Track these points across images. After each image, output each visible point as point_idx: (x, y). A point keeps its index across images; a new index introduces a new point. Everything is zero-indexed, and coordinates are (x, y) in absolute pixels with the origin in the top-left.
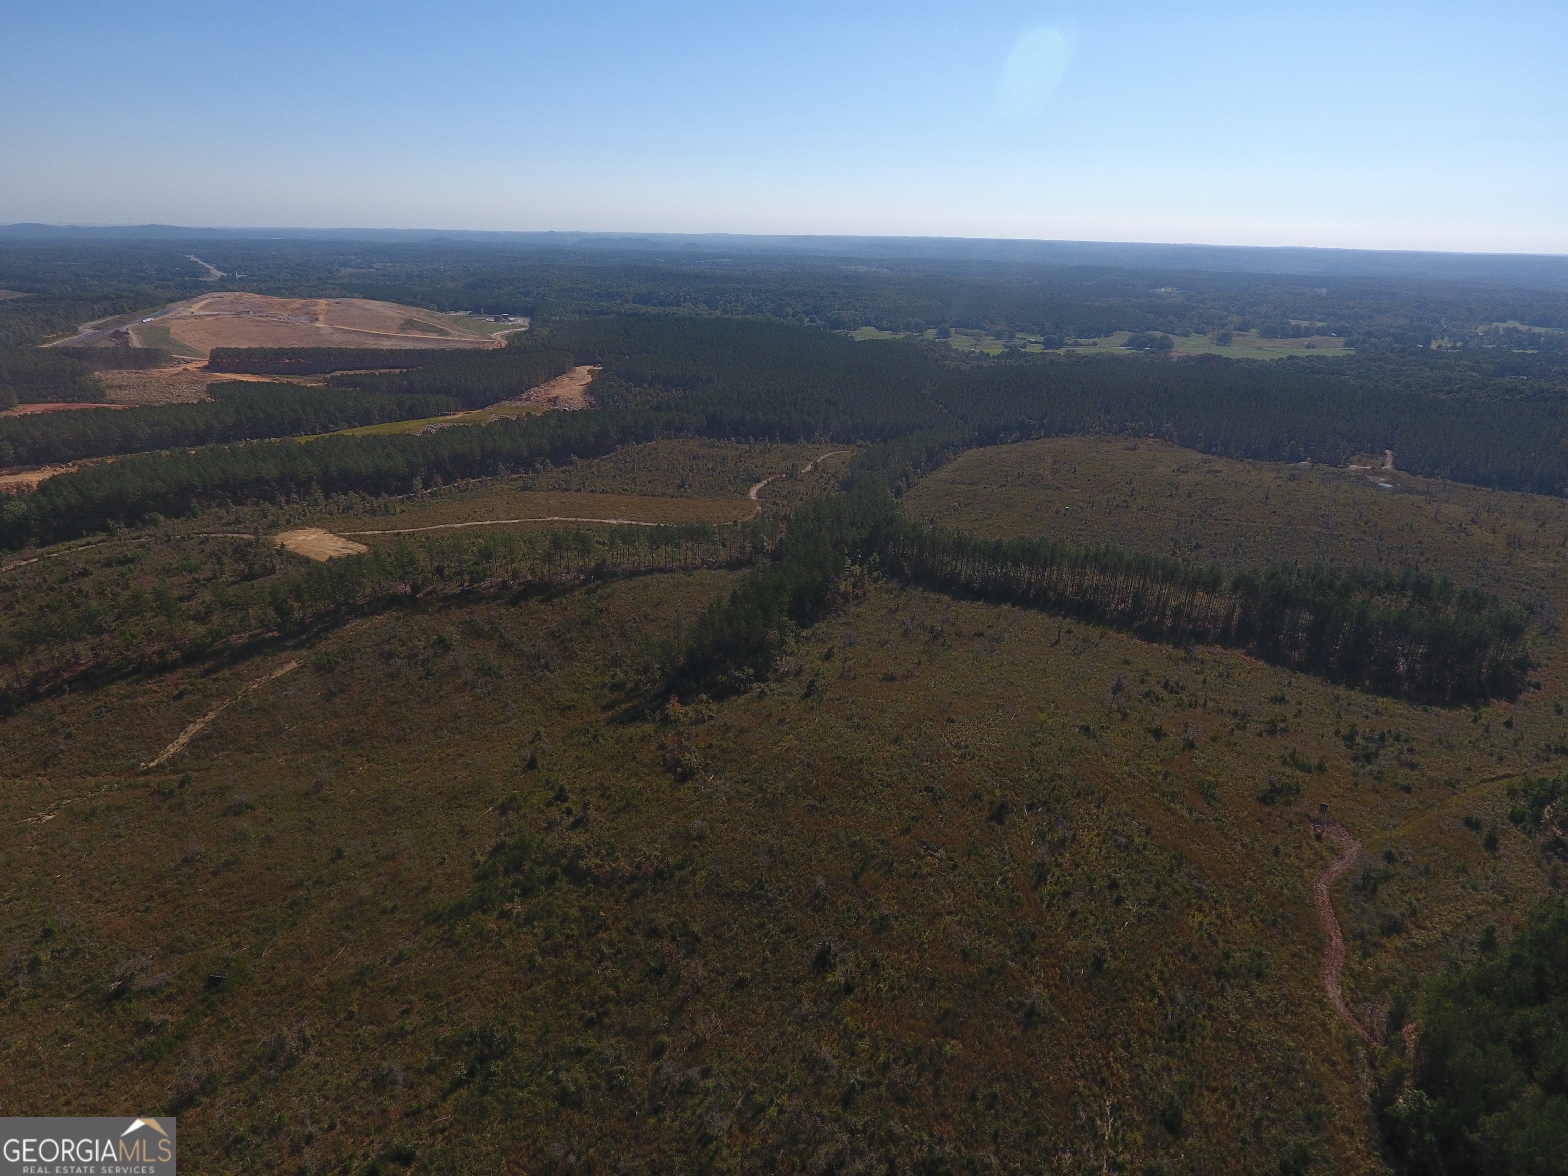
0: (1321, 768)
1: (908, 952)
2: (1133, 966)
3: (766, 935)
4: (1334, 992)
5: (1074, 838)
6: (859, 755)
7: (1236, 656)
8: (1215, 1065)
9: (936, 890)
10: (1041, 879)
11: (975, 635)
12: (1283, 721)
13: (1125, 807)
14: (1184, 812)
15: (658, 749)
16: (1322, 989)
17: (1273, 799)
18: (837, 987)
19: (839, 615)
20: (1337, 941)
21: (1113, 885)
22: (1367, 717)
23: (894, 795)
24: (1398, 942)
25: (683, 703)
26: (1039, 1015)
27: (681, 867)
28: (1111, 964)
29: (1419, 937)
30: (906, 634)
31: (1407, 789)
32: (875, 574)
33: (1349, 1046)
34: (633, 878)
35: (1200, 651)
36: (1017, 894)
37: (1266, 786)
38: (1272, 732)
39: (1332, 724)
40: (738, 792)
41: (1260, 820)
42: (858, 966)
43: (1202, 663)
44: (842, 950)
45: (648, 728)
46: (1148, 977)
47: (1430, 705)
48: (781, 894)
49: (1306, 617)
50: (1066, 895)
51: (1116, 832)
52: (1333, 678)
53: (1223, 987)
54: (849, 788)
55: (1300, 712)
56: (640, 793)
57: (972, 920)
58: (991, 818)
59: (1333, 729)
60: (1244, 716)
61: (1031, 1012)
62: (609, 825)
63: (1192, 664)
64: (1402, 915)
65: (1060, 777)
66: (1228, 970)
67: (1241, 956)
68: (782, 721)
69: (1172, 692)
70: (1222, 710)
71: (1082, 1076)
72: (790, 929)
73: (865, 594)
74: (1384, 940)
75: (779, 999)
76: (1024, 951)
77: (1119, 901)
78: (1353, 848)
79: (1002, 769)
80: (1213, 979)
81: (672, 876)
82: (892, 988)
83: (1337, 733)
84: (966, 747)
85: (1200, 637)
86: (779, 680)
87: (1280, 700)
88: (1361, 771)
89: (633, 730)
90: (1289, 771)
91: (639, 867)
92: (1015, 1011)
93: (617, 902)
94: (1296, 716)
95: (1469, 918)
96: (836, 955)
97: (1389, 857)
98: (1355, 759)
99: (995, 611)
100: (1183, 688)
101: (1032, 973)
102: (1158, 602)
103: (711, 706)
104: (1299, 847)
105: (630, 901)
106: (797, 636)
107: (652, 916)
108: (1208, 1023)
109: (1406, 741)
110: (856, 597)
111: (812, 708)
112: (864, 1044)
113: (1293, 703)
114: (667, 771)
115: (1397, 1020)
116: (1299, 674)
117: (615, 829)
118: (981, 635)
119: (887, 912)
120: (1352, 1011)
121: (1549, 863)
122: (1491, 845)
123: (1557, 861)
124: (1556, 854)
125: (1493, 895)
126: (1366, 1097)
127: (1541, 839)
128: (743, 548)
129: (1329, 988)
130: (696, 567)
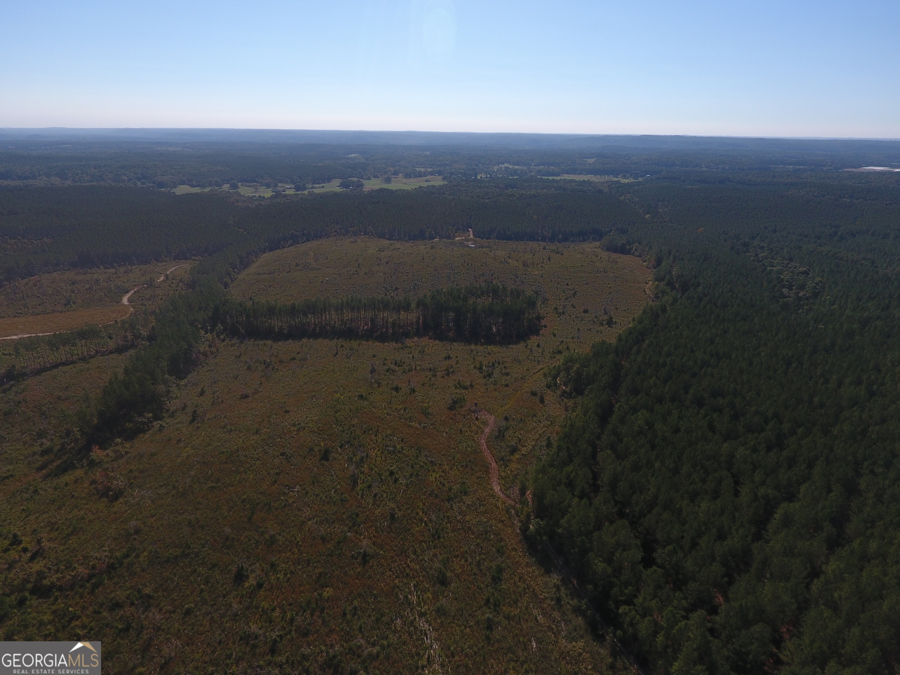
0: (471, 386)
1: (291, 550)
2: (409, 511)
3: (198, 576)
4: (497, 488)
5: (367, 456)
6: (235, 447)
7: (425, 341)
8: (456, 544)
9: (299, 510)
10: (355, 483)
11: (291, 359)
12: (452, 367)
13: (389, 431)
14: (417, 425)
15: (91, 484)
16: (492, 489)
17: (454, 407)
18: (252, 588)
19: (204, 366)
20: (494, 465)
21: (392, 473)
22: (485, 357)
23: (262, 464)
24: (517, 456)
25: (102, 447)
26: (369, 555)
27: (127, 556)
28: (399, 514)
29: (524, 451)
30: (249, 368)
31: (507, 385)
32: (222, 337)
33: (508, 512)
34: (90, 577)
35: (408, 342)
36: (344, 496)
37: (450, 401)
38: (448, 374)
39: (472, 364)
40: (158, 494)
41: (451, 419)
42: (262, 570)
43: (410, 348)
44: (250, 565)
45: (79, 473)
46: (417, 514)
47: (509, 345)
48: (203, 547)
49: (452, 315)
50: (369, 487)
51: (387, 446)
52: (468, 341)
53: (451, 505)
54: (234, 469)
55: (458, 361)
56: (83, 518)
57: (323, 518)
58: (322, 459)
59: (473, 366)
60: (434, 369)
61: (365, 555)
62: (62, 548)
63: (406, 350)
64: (516, 443)
65: (353, 426)
66: (452, 496)
67: (456, 487)
68: (179, 441)
69: (399, 366)
70: (424, 369)
71: (397, 577)
72: (215, 565)
73: (218, 350)
74: (512, 457)
75: (217, 610)
76: (354, 525)
77: (396, 480)
78: (491, 419)
79: (322, 430)
80: (447, 502)
81: (121, 564)
82: (285, 574)
83: (475, 367)
84: (299, 424)
85: (407, 335)
86: (172, 416)
87: (448, 358)
88: (488, 382)
89: (67, 478)
90: (458, 391)
91: (94, 567)
92: (356, 558)
93: (81, 597)
94: (456, 364)
95: (540, 435)
96: (247, 569)
97: (506, 419)
98: (484, 378)
99: (300, 344)
100: (404, 363)
101: (361, 535)
102: (383, 321)
103: (126, 445)
104: (470, 426)
105: (92, 592)
106: (178, 385)
107: (112, 595)
108: (449, 525)
109: (503, 363)
110: (212, 353)
111: (198, 428)
112: (277, 613)
113: (454, 358)
114: (101, 497)
115: (523, 491)
116: (454, 343)
117: (68, 549)
118: (294, 359)
119: (273, 533)
120: (505, 494)
121: (563, 402)
122: (542, 401)
123: (566, 400)
124: (565, 397)
125: (546, 422)
126: (518, 531)
127: (558, 392)
128: (125, 337)
129: (495, 488)
130: (92, 357)
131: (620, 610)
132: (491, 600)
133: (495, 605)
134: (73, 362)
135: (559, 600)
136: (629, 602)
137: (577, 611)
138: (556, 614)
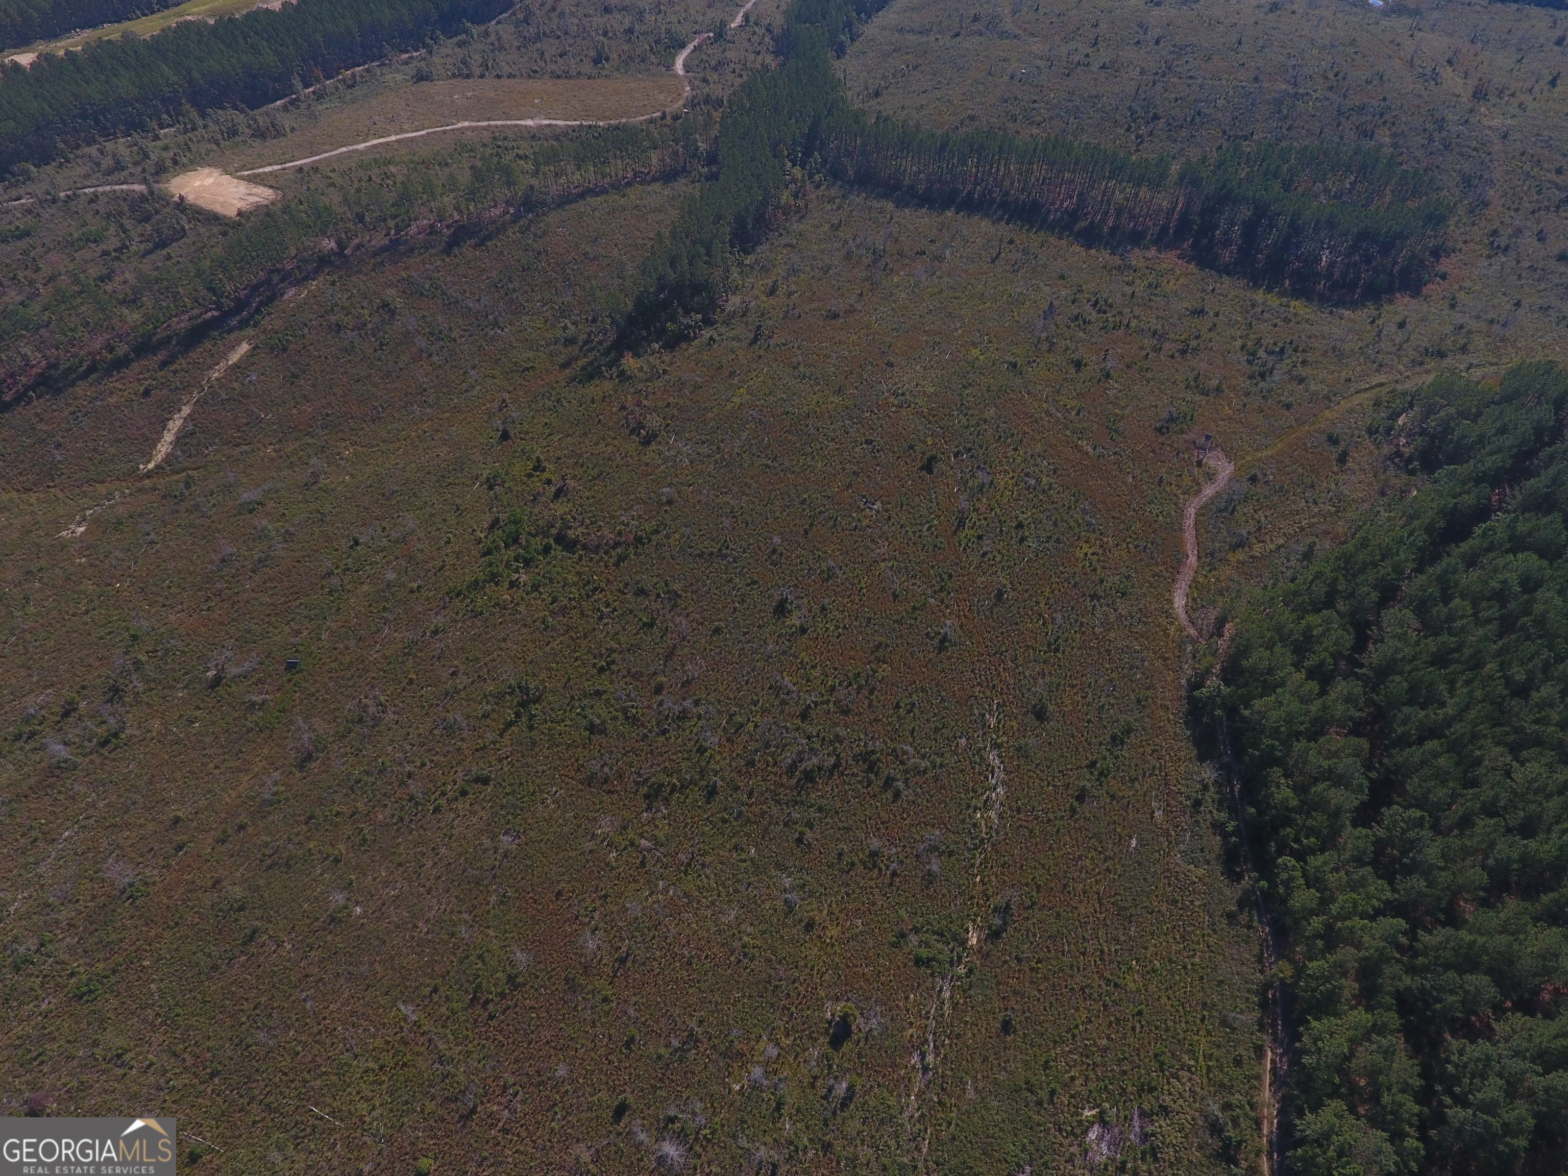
0: (1218, 389)
1: (849, 596)
2: (1026, 595)
3: (734, 589)
4: (1179, 602)
5: (992, 483)
6: (805, 409)
7: (1169, 259)
8: (1078, 668)
9: (872, 541)
10: (961, 523)
11: (917, 253)
12: (1197, 337)
13: (1039, 448)
14: (1090, 449)
15: (620, 410)
16: (1170, 602)
17: (1168, 428)
18: (794, 629)
19: (781, 235)
20: (1192, 560)
21: (1020, 526)
22: (1275, 325)
23: (838, 449)
24: (1240, 555)
25: (637, 355)
26: (950, 641)
27: (657, 532)
28: (1009, 595)
29: (1257, 550)
30: (848, 256)
31: (1288, 406)
32: (817, 177)
33: (1181, 646)
34: (617, 545)
35: (1136, 257)
36: (939, 539)
37: (1165, 415)
38: (1183, 352)
39: (1241, 337)
40: (698, 453)
41: (1153, 451)
42: (810, 611)
43: (1135, 271)
44: (797, 598)
45: (608, 385)
46: (1038, 603)
47: (1337, 307)
48: (744, 552)
49: (1245, 213)
50: (980, 537)
51: (1027, 475)
52: (1255, 281)
53: (1094, 606)
54: (798, 445)
55: (1215, 325)
56: (610, 459)
57: (902, 565)
58: (922, 468)
59: (1239, 342)
60: (1161, 336)
61: (944, 639)
62: (587, 494)
63: (1126, 273)
64: (1249, 533)
65: (985, 421)
66: (1101, 593)
67: (1113, 580)
68: (732, 374)
69: (1099, 311)
70: (1143, 330)
71: (979, 684)
72: (754, 582)
73: (806, 206)
74: (1230, 556)
75: (749, 642)
76: (942, 589)
77: (1023, 539)
78: (1224, 469)
79: (934, 416)
80: (1089, 599)
81: (650, 540)
82: (837, 627)
83: (1243, 348)
84: (903, 394)
85: (1137, 238)
86: (726, 323)
87: (1199, 312)
88: (1253, 389)
89: (593, 389)
90: (1189, 396)
91: (619, 534)
92: (932, 639)
93: (606, 566)
94: (1210, 330)
95: (1302, 529)
96: (792, 603)
97: (1253, 479)
98: (1251, 377)
99: (939, 220)
100: (1111, 306)
101: (947, 607)
102: (1104, 195)
103: (664, 358)
104: (1180, 476)
105: (617, 565)
106: (741, 264)
107: (638, 577)
108: (1078, 635)
109: (1304, 351)
110: (799, 210)
111: (760, 357)
112: (816, 672)
113: (1211, 314)
114: (631, 433)
115: (1221, 623)
116: (1225, 278)
117: (594, 497)
118: (924, 253)
119: (832, 564)
120: (1189, 616)
121: (1384, 473)
122: (1342, 459)
123: (1392, 472)
124: (1393, 463)
125: (1328, 507)
126: (1183, 682)
127: (1386, 450)
128: (676, 153)
129: (1177, 599)
130: (629, 184)
131: (1280, 860)
132: (1098, 765)
133: (1101, 774)
134: (604, 191)
135: (1197, 803)
136: (1300, 856)
137: (1218, 827)
138: (1185, 821)
